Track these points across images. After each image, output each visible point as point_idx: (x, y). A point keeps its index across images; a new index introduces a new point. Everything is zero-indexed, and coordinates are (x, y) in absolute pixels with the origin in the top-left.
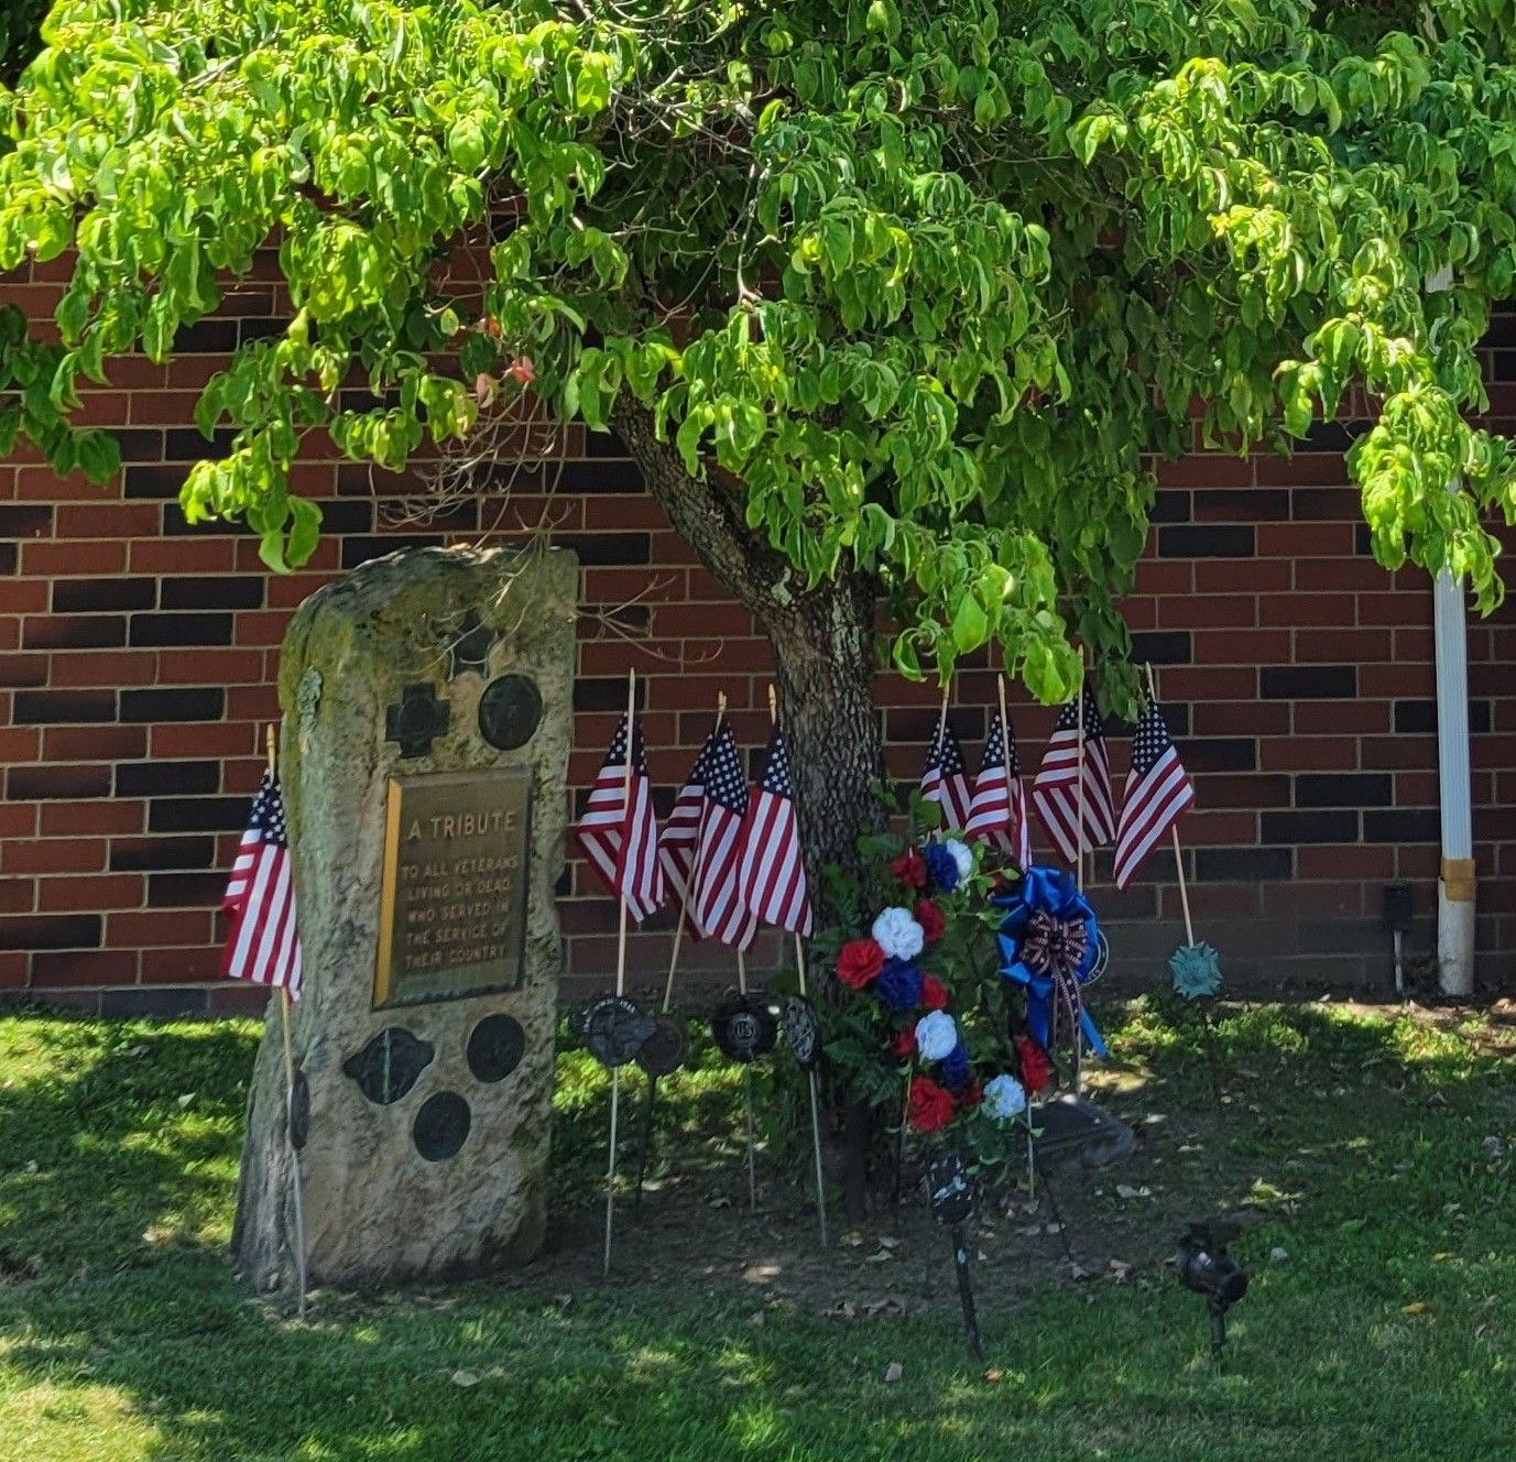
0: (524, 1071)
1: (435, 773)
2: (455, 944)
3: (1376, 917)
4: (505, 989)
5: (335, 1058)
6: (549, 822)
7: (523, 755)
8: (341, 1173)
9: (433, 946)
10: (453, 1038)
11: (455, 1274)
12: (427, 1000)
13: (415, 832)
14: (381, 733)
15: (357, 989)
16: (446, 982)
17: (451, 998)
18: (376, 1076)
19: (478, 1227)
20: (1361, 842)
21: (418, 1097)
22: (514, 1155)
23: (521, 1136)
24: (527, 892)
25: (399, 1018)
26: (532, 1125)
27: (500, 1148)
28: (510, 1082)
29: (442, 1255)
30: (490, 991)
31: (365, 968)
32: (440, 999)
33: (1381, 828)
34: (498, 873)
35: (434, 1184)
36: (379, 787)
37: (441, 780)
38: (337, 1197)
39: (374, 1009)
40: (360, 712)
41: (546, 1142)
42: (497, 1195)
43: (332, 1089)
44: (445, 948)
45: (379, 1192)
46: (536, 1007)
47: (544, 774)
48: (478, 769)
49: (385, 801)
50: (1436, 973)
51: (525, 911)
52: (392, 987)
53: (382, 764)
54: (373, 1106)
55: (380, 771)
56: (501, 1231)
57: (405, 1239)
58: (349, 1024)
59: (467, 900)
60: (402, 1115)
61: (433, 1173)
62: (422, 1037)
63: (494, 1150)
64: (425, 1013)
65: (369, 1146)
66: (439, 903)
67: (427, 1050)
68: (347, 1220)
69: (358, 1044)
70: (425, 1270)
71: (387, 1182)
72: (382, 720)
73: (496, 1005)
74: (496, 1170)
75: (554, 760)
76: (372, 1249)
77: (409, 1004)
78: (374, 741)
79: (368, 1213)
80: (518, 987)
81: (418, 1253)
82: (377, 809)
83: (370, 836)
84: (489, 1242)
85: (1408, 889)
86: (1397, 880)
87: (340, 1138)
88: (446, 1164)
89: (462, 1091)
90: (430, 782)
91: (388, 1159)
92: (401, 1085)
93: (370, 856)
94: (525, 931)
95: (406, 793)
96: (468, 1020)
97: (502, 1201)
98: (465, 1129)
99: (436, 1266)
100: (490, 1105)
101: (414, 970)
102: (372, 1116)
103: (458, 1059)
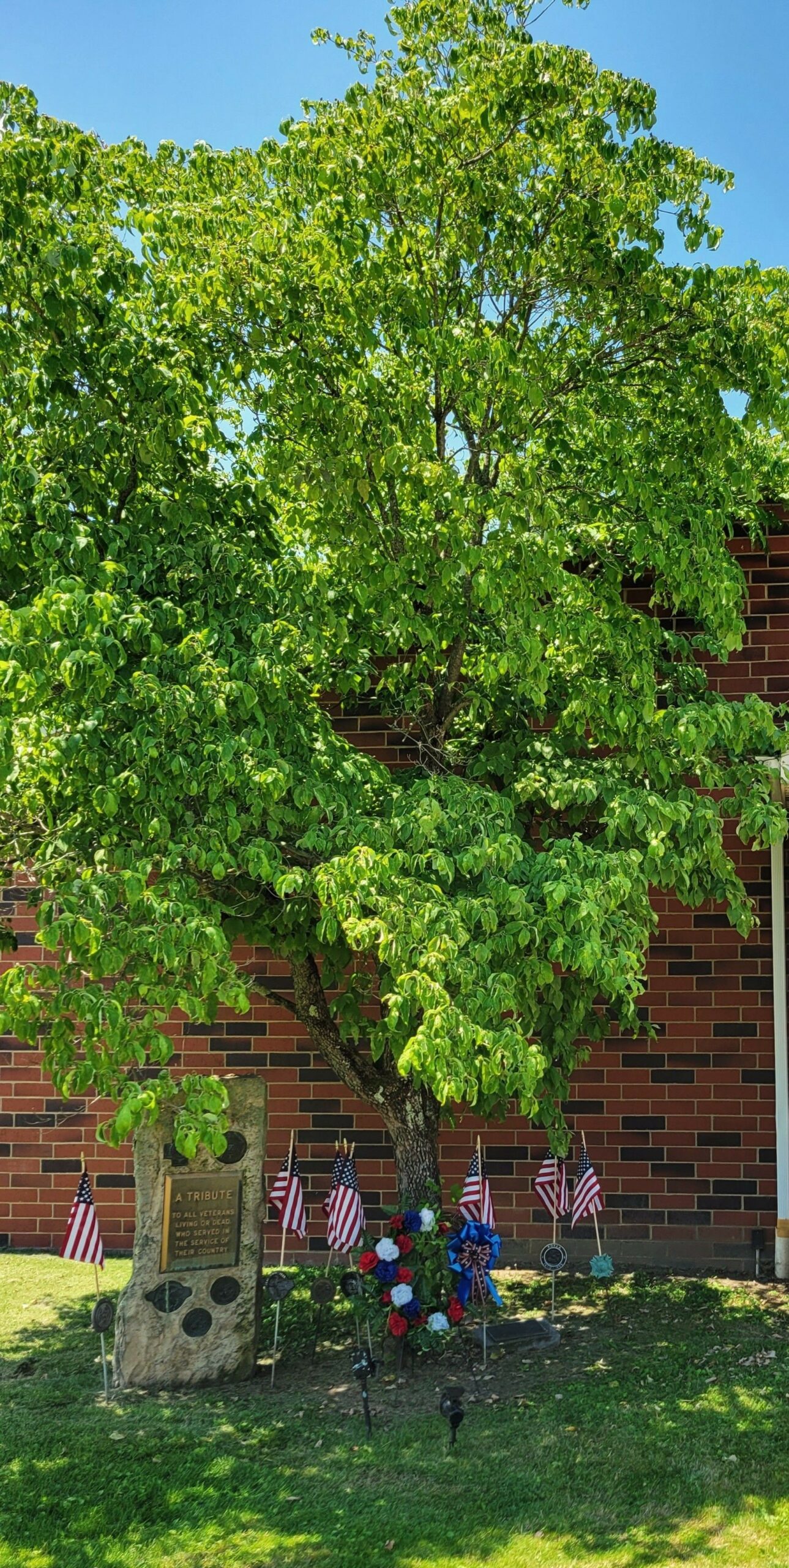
0: (239, 1300)
1: (190, 1172)
2: (202, 1246)
3: (749, 1242)
4: (229, 1266)
5: (140, 1293)
6: (251, 1196)
7: (237, 1166)
8: (144, 1340)
9: (189, 1246)
10: (202, 1286)
11: (205, 1383)
12: (188, 1269)
13: (179, 1198)
14: (162, 1156)
15: (150, 1264)
16: (195, 1262)
17: (200, 1269)
18: (162, 1300)
19: (216, 1365)
20: (742, 1210)
21: (184, 1310)
22: (235, 1336)
23: (239, 1328)
24: (239, 1225)
25: (174, 1277)
26: (244, 1323)
27: (228, 1332)
28: (233, 1305)
29: (198, 1376)
30: (221, 1266)
31: (155, 1255)
32: (195, 1269)
33: (751, 1204)
34: (224, 1217)
35: (193, 1347)
36: (161, 1179)
37: (192, 1176)
38: (143, 1351)
39: (160, 1272)
40: (150, 1146)
41: (252, 1330)
42: (226, 1352)
43: (138, 1306)
44: (196, 1248)
45: (165, 1349)
46: (245, 1274)
47: (248, 1174)
48: (212, 1172)
49: (164, 1184)
50: (774, 1269)
51: (239, 1232)
52: (169, 1264)
53: (162, 1169)
54: (161, 1314)
55: (162, 1172)
56: (228, 1367)
57: (178, 1369)
58: (146, 1278)
59: (207, 1228)
60: (176, 1318)
61: (193, 1342)
62: (186, 1285)
63: (223, 1333)
64: (187, 1275)
65: (157, 1332)
66: (192, 1229)
67: (189, 1291)
68: (147, 1361)
69: (151, 1287)
70: (189, 1382)
71: (168, 1345)
72: (161, 1150)
73: (225, 1273)
74: (226, 1342)
75: (253, 1168)
76: (161, 1372)
77: (180, 1271)
78: (157, 1159)
79: (158, 1358)
80: (237, 1264)
81: (185, 1375)
82: (160, 1188)
83: (157, 1199)
84: (222, 1371)
85: (763, 1231)
86: (759, 1227)
87: (144, 1326)
88: (199, 1339)
89: (207, 1308)
90: (186, 1177)
91: (168, 1335)
92: (175, 1305)
93: (156, 1208)
94: (239, 1241)
95: (174, 1182)
96: (210, 1279)
97: (229, 1355)
98: (210, 1324)
99: (194, 1381)
100: (221, 1314)
101: (179, 1257)
102: (160, 1318)
103: (205, 1295)
